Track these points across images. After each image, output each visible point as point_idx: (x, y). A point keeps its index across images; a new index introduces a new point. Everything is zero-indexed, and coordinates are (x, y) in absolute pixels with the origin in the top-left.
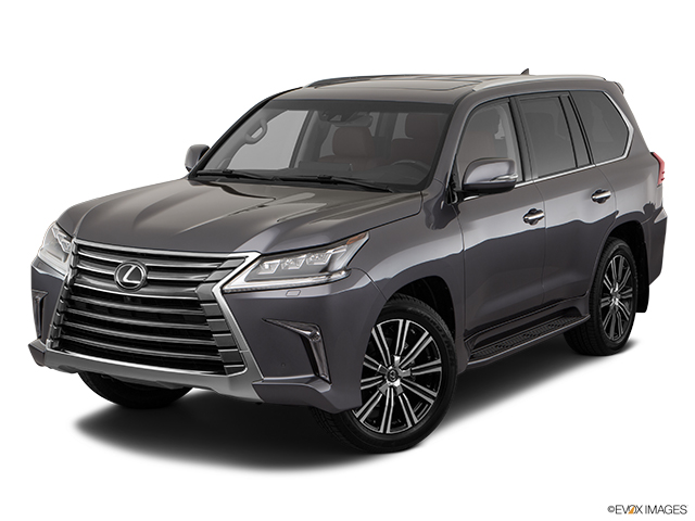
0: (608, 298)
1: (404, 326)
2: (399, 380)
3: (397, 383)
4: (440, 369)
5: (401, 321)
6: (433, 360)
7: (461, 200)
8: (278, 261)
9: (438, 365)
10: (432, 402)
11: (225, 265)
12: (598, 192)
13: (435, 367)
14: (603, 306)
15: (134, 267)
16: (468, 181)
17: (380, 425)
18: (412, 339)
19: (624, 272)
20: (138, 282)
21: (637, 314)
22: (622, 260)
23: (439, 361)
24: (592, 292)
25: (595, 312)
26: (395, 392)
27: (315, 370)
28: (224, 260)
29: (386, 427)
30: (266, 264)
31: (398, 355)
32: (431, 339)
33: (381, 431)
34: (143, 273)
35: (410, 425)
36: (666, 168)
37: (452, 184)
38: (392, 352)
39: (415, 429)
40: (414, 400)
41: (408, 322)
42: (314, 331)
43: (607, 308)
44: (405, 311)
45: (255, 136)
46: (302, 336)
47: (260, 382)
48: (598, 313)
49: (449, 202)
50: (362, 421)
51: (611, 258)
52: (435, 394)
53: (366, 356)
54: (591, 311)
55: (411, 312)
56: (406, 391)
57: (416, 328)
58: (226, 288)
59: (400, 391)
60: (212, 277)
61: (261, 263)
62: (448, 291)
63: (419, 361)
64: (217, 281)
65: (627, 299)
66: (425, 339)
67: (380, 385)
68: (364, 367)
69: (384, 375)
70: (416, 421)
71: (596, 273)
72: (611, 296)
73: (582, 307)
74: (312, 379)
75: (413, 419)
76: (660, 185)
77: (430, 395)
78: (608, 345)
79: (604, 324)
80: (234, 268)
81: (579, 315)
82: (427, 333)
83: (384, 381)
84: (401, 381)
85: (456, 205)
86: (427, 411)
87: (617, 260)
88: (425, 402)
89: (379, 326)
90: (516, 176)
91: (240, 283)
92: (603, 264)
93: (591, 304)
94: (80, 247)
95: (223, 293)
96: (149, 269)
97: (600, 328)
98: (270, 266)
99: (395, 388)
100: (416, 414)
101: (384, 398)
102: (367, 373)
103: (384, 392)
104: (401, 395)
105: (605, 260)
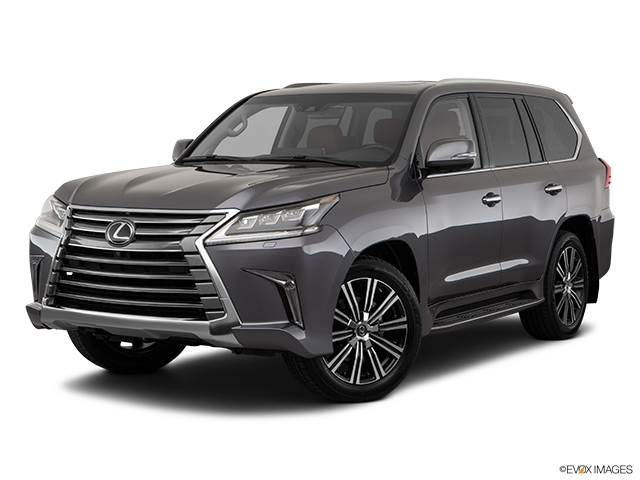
0: (561, 286)
1: (372, 284)
2: (367, 335)
3: (366, 337)
4: (405, 326)
5: (370, 280)
6: (399, 317)
7: (424, 177)
8: (256, 217)
9: (403, 323)
10: (398, 356)
11: (207, 220)
12: (551, 185)
13: (401, 323)
14: (556, 291)
15: (123, 224)
16: (431, 159)
17: (350, 377)
18: (380, 297)
19: (575, 263)
20: (128, 238)
21: (588, 305)
22: (573, 251)
23: (405, 319)
24: (546, 278)
25: (549, 297)
26: (364, 346)
27: (290, 317)
28: (206, 216)
29: (356, 378)
30: (245, 220)
31: (367, 311)
32: (397, 298)
33: (352, 382)
34: (132, 229)
35: (378, 378)
36: (613, 173)
37: (416, 162)
38: (361, 308)
39: (383, 381)
40: (383, 354)
41: (376, 281)
42: (289, 280)
43: (560, 294)
44: (373, 270)
45: (236, 130)
46: (278, 285)
47: (239, 327)
48: (552, 297)
49: (413, 177)
50: (333, 371)
51: (563, 249)
52: (401, 350)
53: (337, 310)
54: (545, 295)
55: (377, 271)
56: (374, 345)
57: (383, 287)
58: (208, 241)
59: (368, 345)
60: (195, 231)
61: (241, 219)
62: (413, 256)
63: (386, 318)
64: (200, 235)
65: (579, 289)
66: (392, 298)
67: (351, 338)
68: (335, 320)
69: (353, 329)
70: (384, 374)
71: (550, 261)
72: (564, 284)
73: (537, 290)
74: (287, 326)
75: (381, 372)
76: (606, 189)
77: (397, 351)
78: (562, 329)
79: (558, 309)
80: (215, 223)
81: (534, 298)
82: (393, 292)
83: (354, 335)
84: (370, 336)
85: (420, 182)
86: (394, 364)
87: (569, 251)
88: (393, 357)
89: (349, 283)
90: (474, 154)
91: (220, 236)
92: (556, 253)
93: (545, 289)
94: (74, 211)
95: (205, 245)
96: (138, 226)
97: (554, 312)
98: (248, 222)
99: (364, 342)
100: (384, 367)
101: (354, 351)
102: (338, 326)
103: (353, 345)
104: (370, 348)
105: (557, 249)
